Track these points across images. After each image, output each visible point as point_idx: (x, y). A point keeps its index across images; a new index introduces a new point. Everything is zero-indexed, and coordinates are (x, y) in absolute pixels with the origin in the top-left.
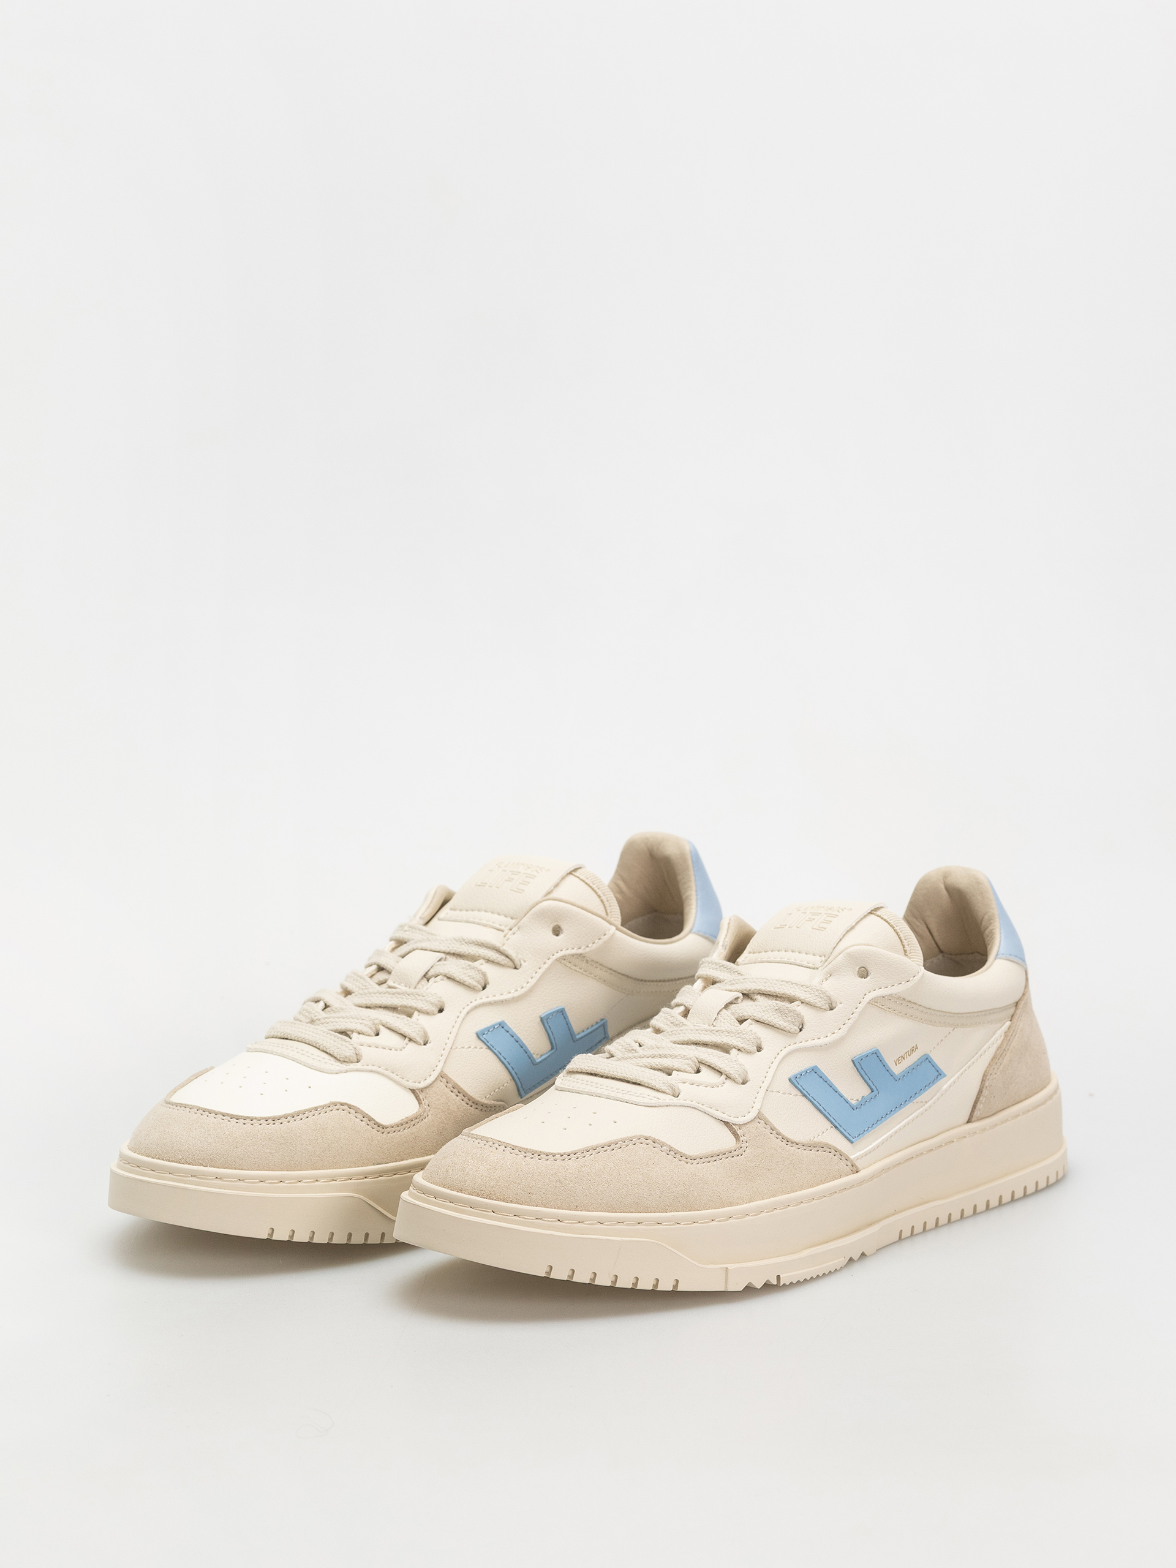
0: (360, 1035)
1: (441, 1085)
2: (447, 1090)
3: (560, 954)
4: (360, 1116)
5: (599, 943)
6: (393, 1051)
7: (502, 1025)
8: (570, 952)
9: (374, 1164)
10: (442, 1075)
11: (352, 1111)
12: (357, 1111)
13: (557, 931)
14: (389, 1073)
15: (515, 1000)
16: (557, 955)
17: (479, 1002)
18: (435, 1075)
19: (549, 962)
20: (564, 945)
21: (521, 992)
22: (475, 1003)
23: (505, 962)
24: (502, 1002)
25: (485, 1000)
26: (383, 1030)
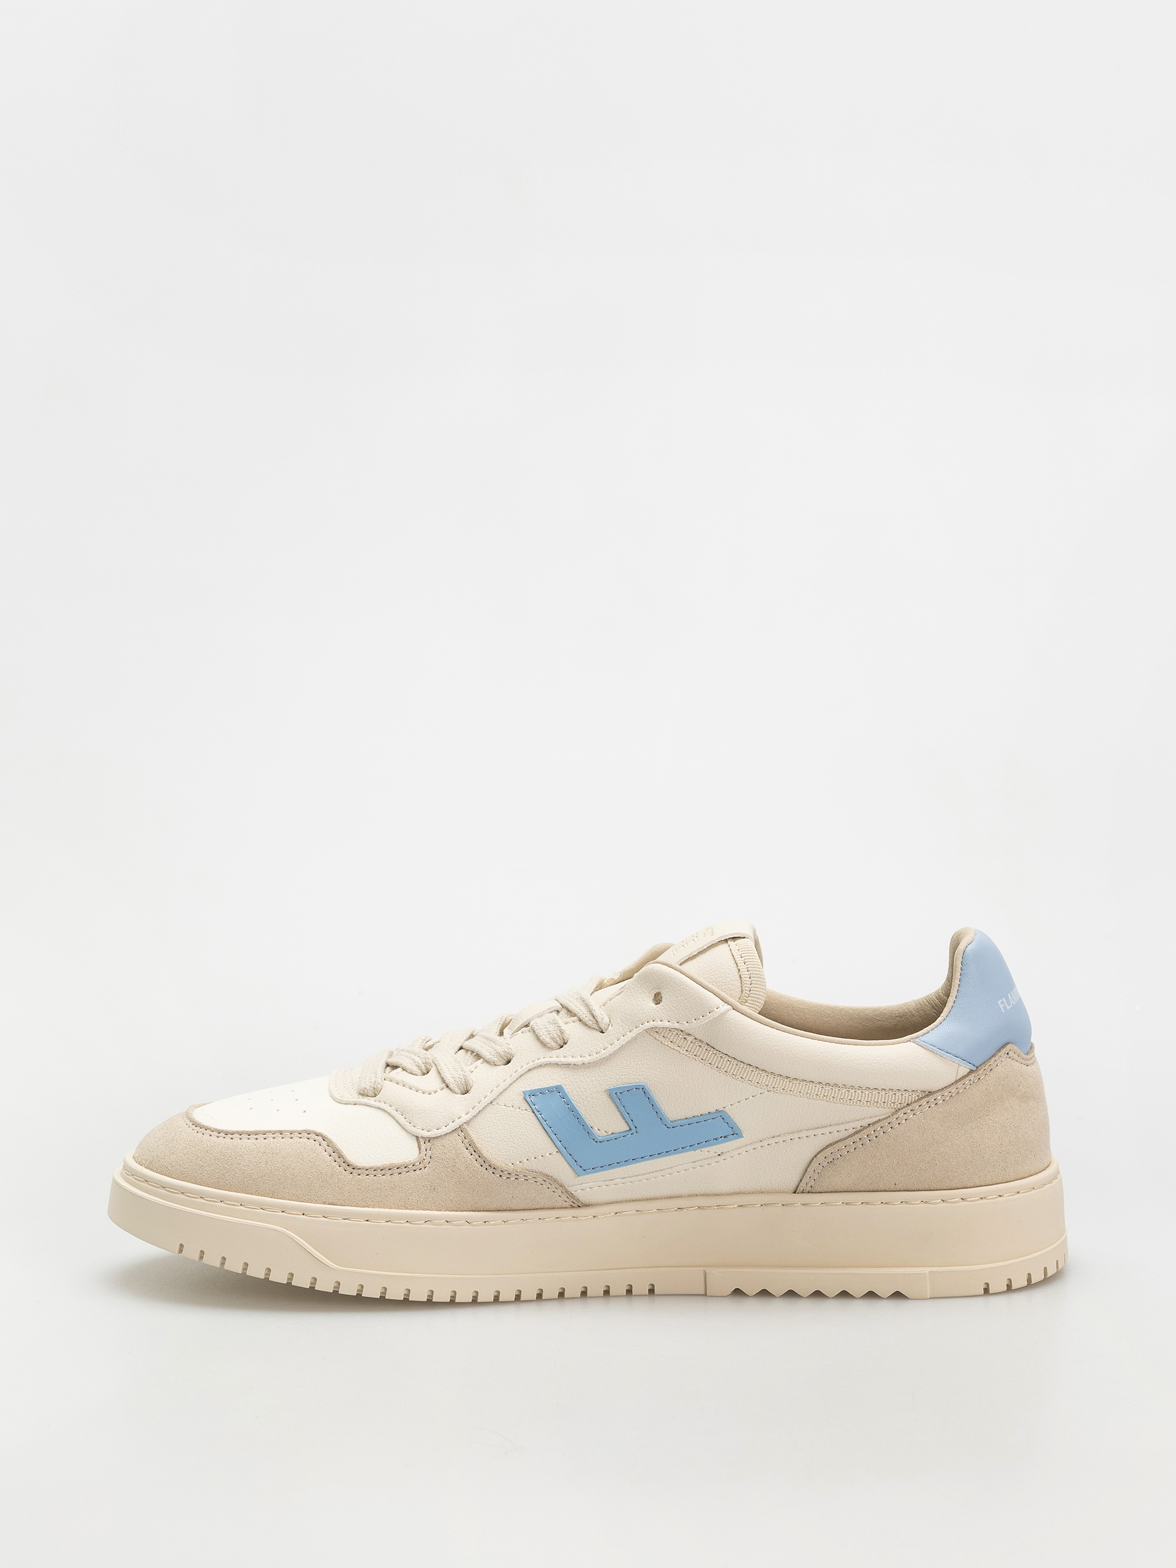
0: (404, 1071)
1: (457, 1139)
2: (462, 1146)
3: (652, 1024)
4: (330, 1150)
5: (703, 1021)
6: (420, 1094)
7: (559, 1089)
8: (666, 1024)
9: (324, 1203)
10: (461, 1128)
11: (324, 1143)
12: (330, 1144)
13: (658, 999)
14: (400, 1116)
15: (585, 1066)
16: (647, 1025)
17: (548, 1060)
18: (452, 1126)
19: (636, 1031)
20: (660, 1016)
21: (595, 1057)
22: (542, 1061)
23: (591, 1022)
24: (568, 1065)
25: (554, 1060)
26: (433, 1071)
